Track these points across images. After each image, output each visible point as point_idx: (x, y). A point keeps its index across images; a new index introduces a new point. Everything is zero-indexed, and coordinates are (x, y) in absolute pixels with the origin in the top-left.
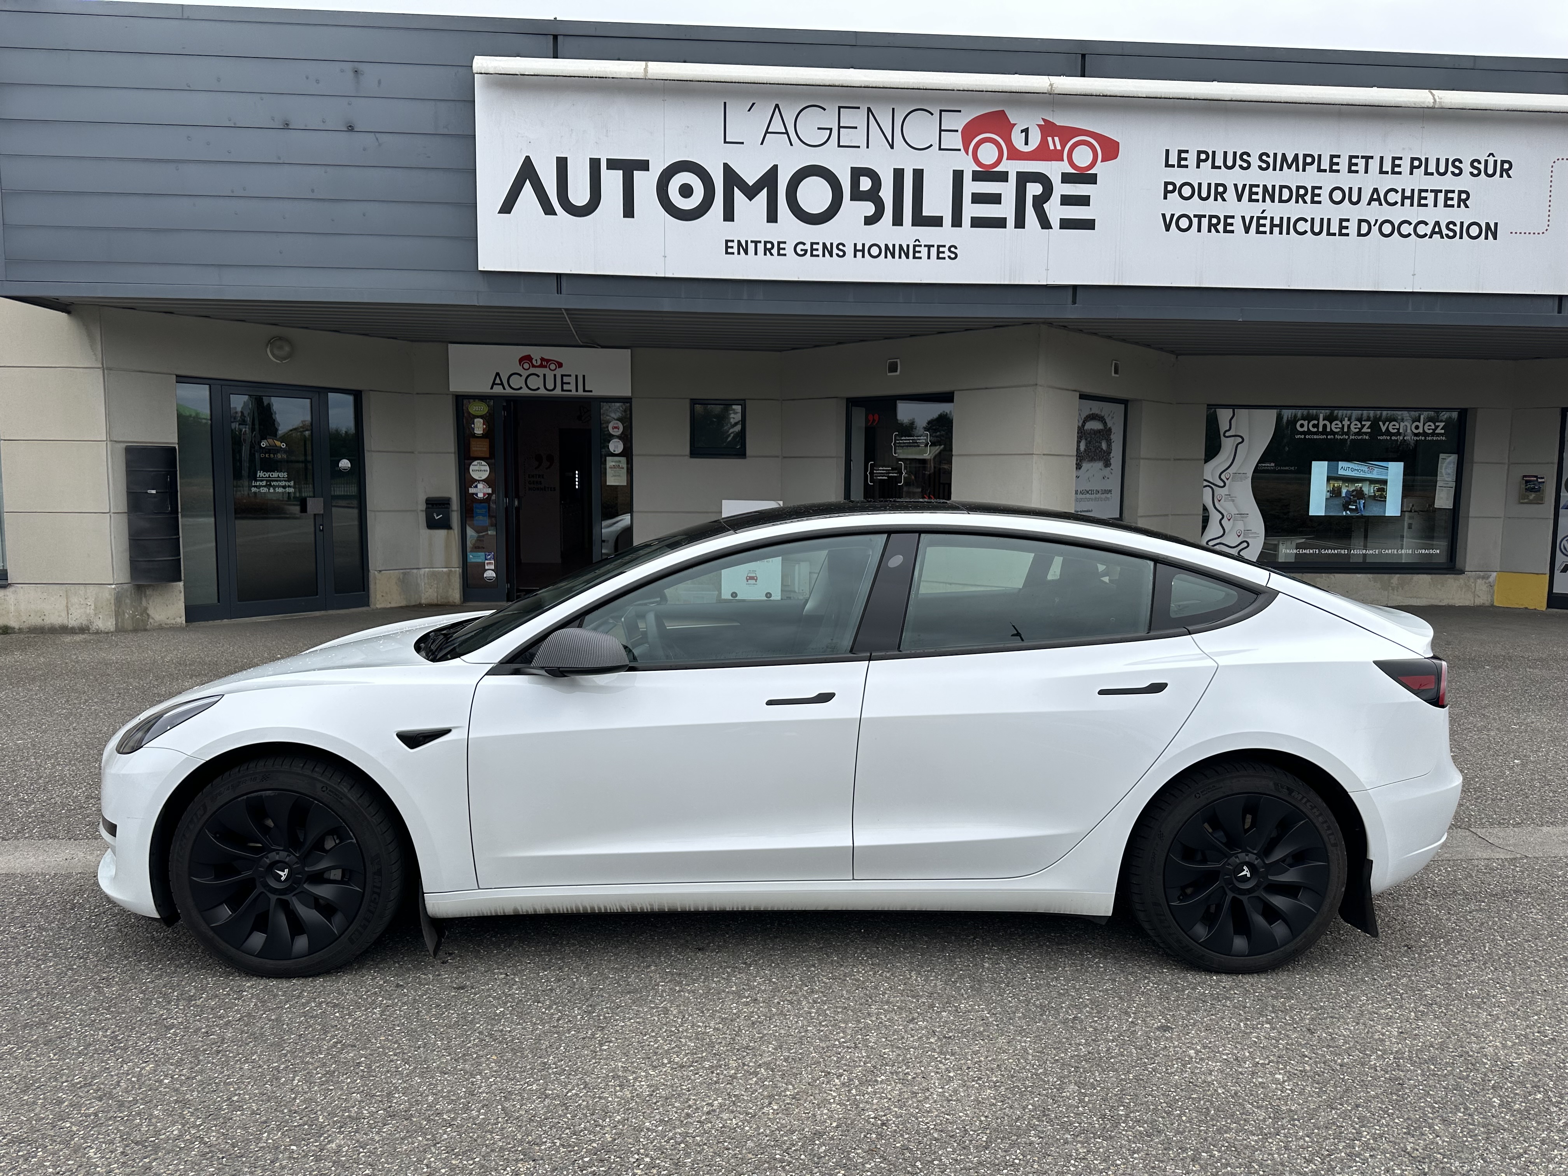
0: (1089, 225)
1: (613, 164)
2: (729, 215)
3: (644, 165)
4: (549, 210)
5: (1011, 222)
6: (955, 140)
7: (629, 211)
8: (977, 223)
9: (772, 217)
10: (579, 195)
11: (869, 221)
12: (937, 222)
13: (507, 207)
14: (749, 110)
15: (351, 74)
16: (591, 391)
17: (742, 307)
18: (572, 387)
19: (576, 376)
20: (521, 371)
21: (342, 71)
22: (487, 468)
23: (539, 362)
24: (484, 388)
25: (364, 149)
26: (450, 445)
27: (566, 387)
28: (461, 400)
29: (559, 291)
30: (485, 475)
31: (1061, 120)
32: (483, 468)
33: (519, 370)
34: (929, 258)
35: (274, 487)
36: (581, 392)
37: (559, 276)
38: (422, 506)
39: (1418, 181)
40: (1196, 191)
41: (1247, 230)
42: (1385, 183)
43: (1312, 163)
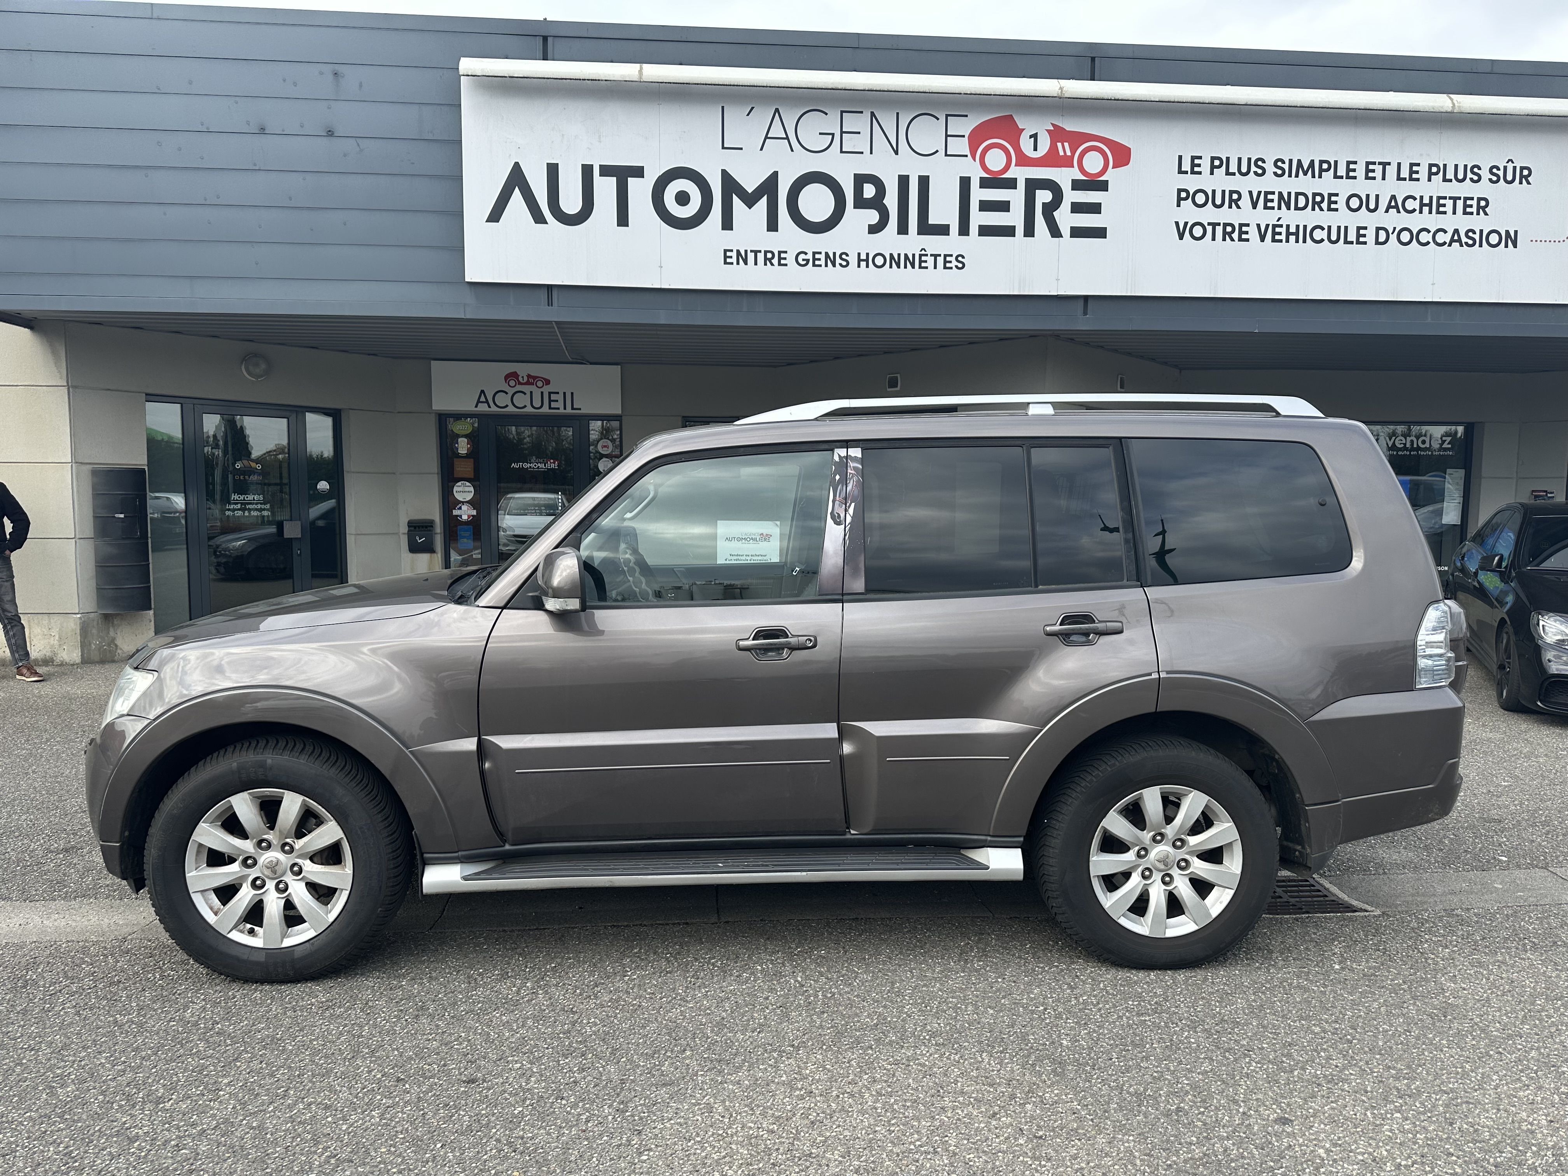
0: (1100, 233)
1: (606, 171)
2: (727, 224)
3: (638, 172)
4: (539, 218)
5: (1020, 230)
6: (961, 146)
7: (623, 220)
8: (986, 231)
9: (773, 225)
10: (571, 203)
11: (874, 229)
12: (943, 230)
13: (495, 216)
14: (748, 115)
15: (331, 77)
16: (580, 409)
17: (741, 320)
18: (560, 404)
19: (565, 393)
20: (507, 389)
21: (321, 73)
22: (472, 489)
23: (526, 379)
24: (468, 406)
25: (345, 155)
26: (433, 464)
27: (553, 405)
28: (443, 418)
29: (550, 303)
30: (469, 497)
31: (1071, 125)
32: (467, 489)
33: (506, 388)
34: (935, 267)
35: (249, 510)
36: (569, 410)
37: (550, 288)
38: (404, 529)
39: (1435, 188)
40: (1210, 198)
41: (1262, 239)
42: (1402, 190)
43: (1328, 170)
